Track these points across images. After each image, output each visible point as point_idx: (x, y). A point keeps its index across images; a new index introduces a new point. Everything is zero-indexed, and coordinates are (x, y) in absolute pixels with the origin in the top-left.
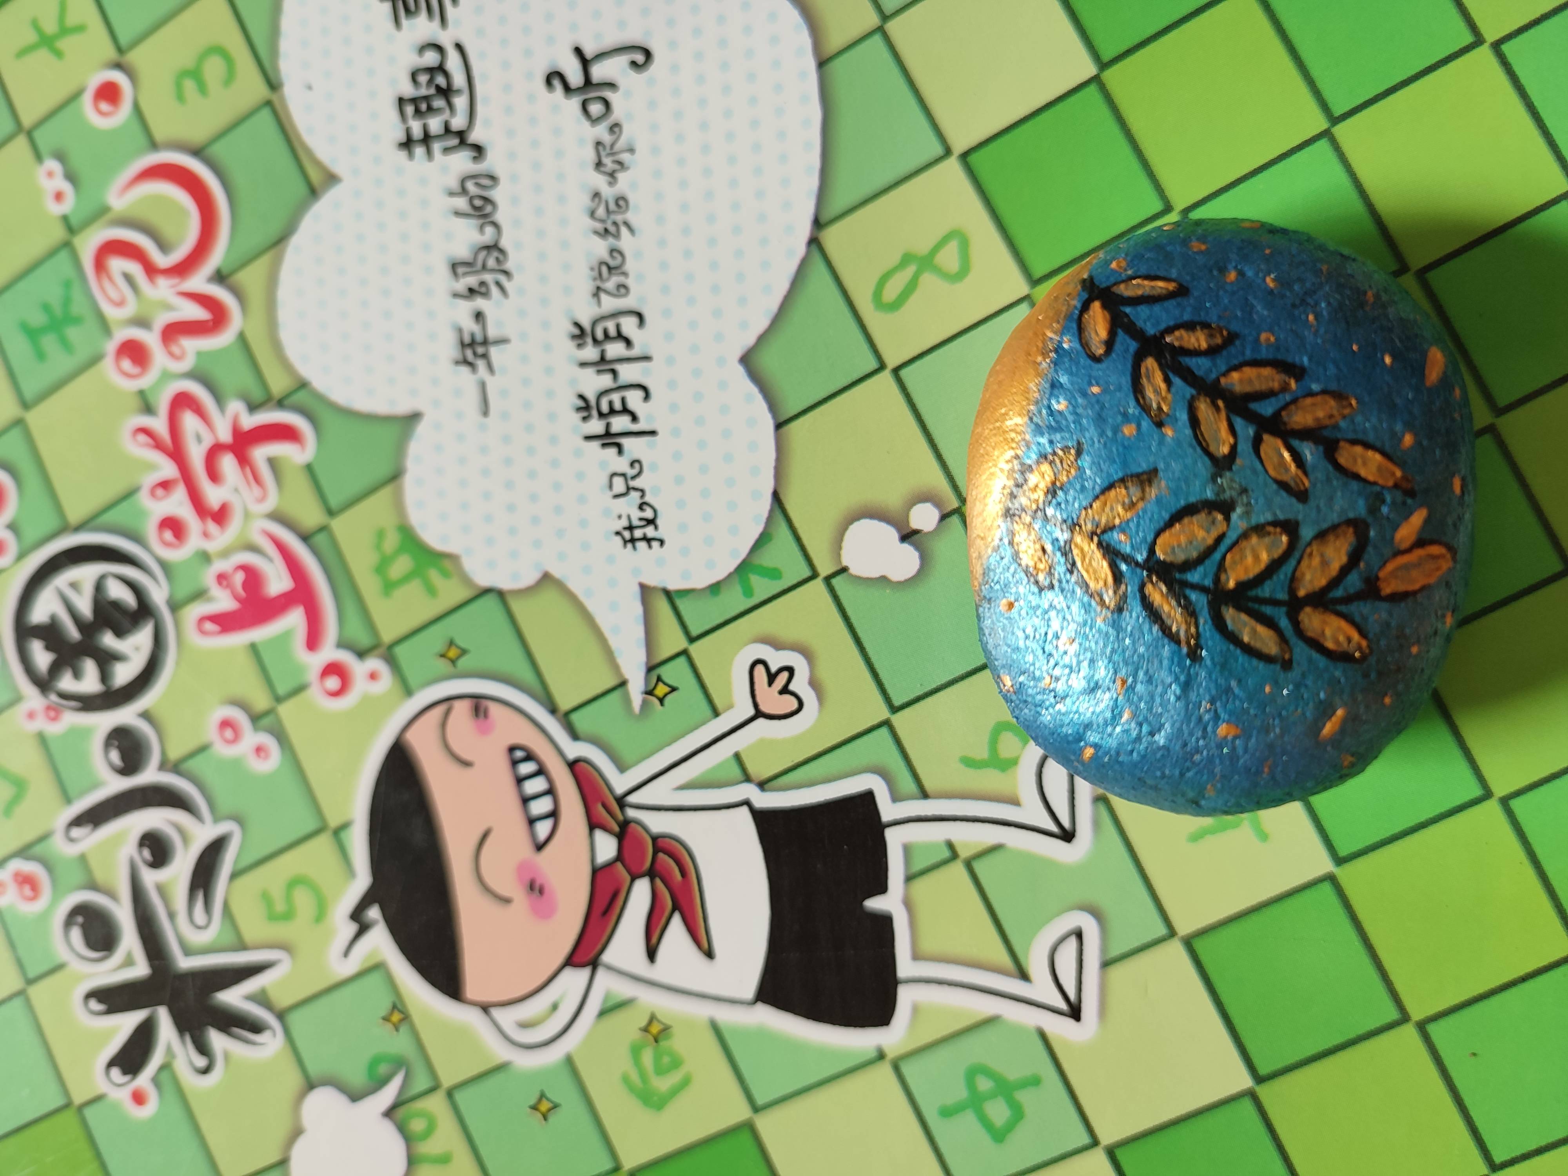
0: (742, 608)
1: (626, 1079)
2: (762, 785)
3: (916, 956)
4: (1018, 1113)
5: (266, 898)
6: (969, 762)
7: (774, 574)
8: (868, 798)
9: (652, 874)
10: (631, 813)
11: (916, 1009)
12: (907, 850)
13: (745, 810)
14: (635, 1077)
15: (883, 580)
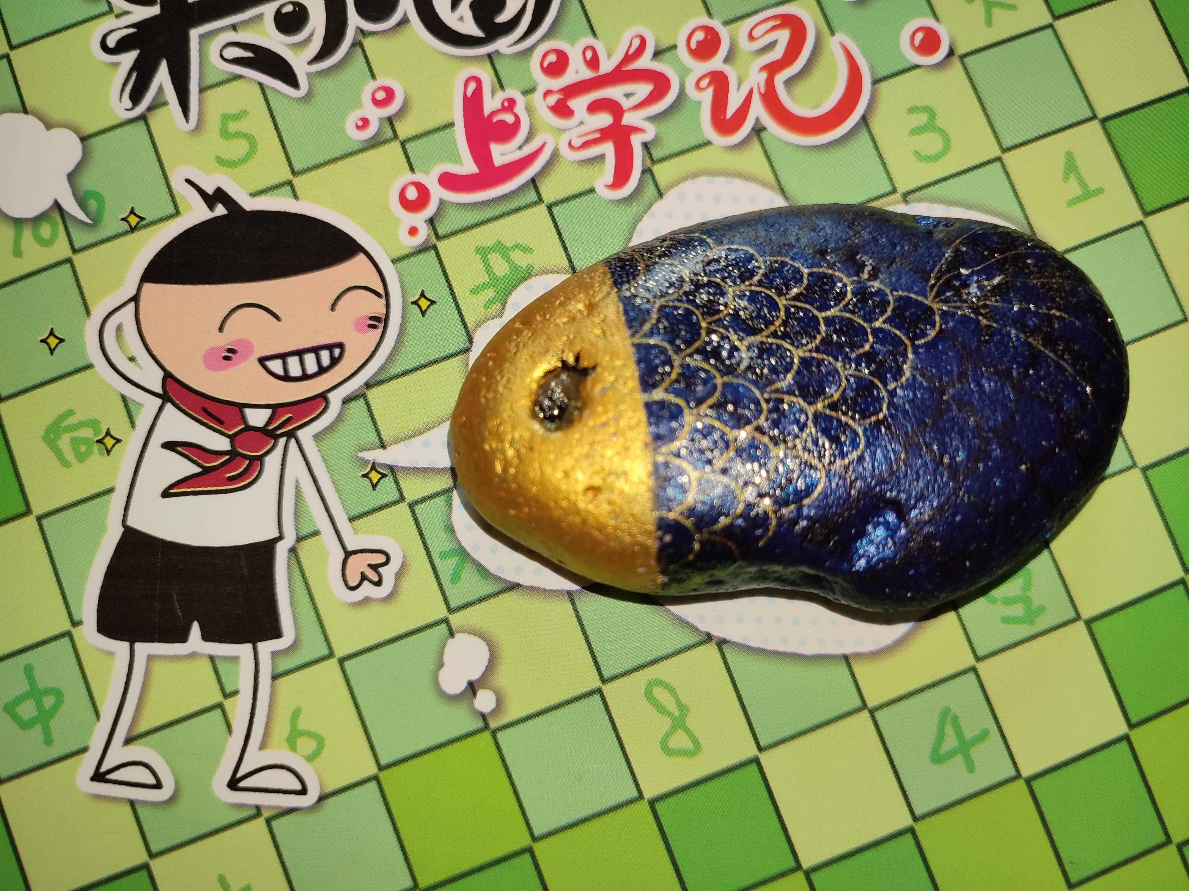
0: (431, 549)
1: (70, 413)
2: (293, 550)
3: (150, 658)
4: (24, 725)
5: (242, 115)
6: (296, 714)
7: (455, 578)
8: (276, 633)
9: (233, 454)
10: (282, 441)
11: (111, 654)
12: (235, 659)
13: (276, 535)
14: (71, 420)
15: (441, 665)
